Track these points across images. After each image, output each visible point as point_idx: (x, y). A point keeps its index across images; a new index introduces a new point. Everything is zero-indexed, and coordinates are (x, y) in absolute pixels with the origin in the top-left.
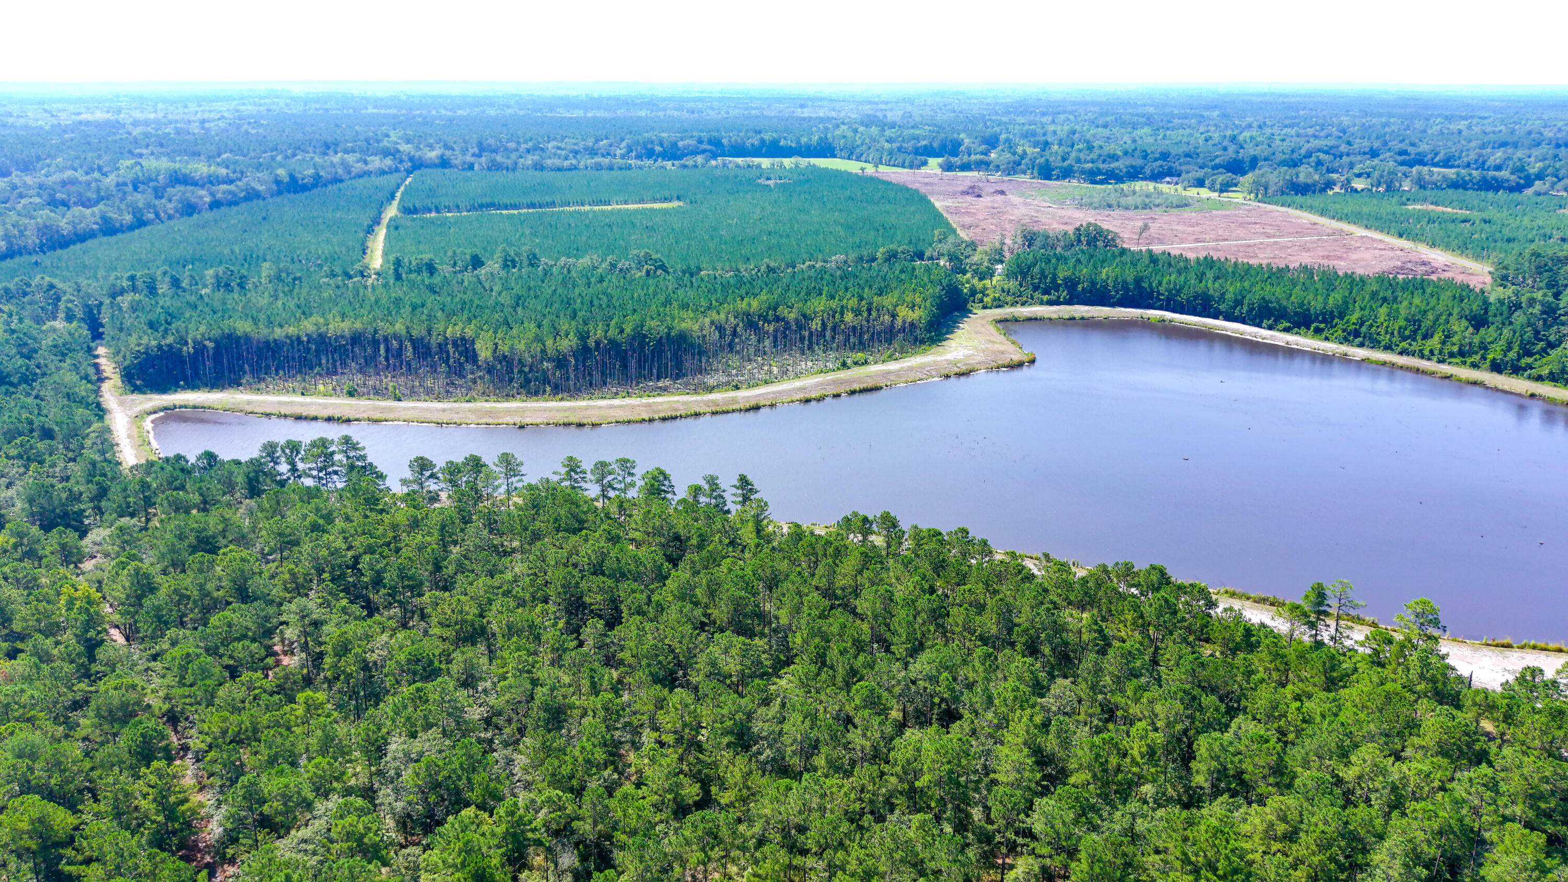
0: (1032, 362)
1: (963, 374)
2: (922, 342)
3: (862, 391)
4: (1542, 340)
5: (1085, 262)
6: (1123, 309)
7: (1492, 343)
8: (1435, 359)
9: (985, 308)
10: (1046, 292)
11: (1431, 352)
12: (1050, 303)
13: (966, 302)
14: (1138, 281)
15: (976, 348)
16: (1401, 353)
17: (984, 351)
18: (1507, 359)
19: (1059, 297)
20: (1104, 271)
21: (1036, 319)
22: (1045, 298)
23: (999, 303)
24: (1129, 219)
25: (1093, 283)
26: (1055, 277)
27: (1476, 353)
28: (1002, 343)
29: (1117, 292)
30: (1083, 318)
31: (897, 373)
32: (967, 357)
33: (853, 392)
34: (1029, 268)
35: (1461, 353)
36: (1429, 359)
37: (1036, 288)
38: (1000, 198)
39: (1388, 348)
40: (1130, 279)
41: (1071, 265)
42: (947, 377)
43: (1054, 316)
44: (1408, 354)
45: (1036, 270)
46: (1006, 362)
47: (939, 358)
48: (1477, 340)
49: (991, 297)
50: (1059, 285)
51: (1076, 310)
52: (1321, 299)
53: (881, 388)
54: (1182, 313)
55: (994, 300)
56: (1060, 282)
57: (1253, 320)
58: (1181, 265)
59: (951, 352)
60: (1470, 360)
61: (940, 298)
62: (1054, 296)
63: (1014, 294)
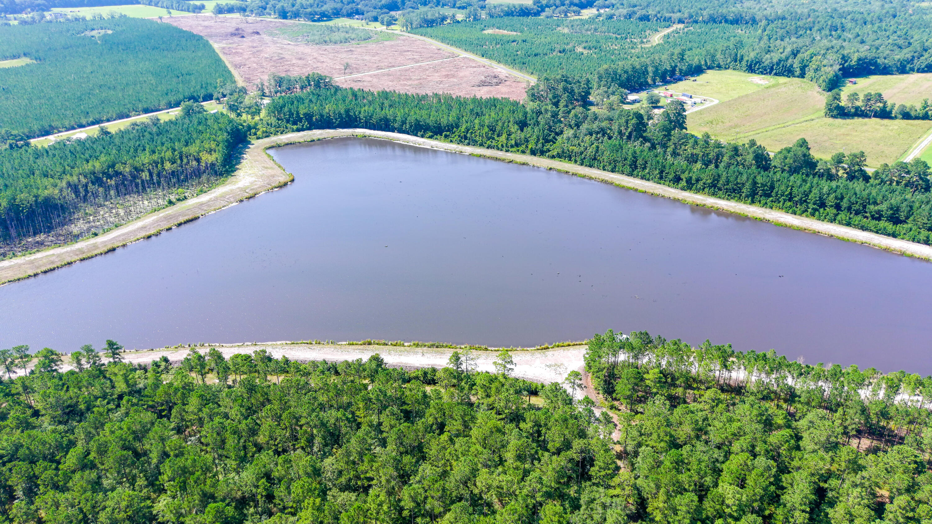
0: (293, 181)
1: (251, 197)
2: (221, 175)
3: (185, 223)
4: (552, 131)
5: (315, 101)
6: (341, 130)
7: (530, 137)
8: (504, 149)
9: (258, 138)
10: (295, 123)
11: (502, 146)
12: (298, 130)
13: (246, 136)
14: (347, 111)
15: (257, 176)
16: (488, 148)
17: (262, 176)
18: (537, 148)
19: (303, 126)
20: (327, 107)
21: (291, 144)
22: (295, 127)
23: (267, 135)
24: (337, 52)
25: (322, 116)
26: (298, 113)
27: (523, 144)
28: (271, 168)
29: (336, 120)
30: (319, 140)
31: (207, 204)
32: (252, 183)
33: (180, 225)
34: (281, 108)
35: (517, 145)
36: (502, 150)
37: (288, 121)
38: (256, 37)
39: (481, 145)
40: (342, 111)
41: (307, 105)
42: (241, 201)
43: (302, 140)
44: (491, 148)
45: (286, 109)
46: (276, 184)
47: (234, 187)
48: (523, 137)
49: (261, 130)
50: (302, 118)
51: (314, 134)
52: (446, 117)
53: (199, 217)
54: (374, 130)
55: (263, 132)
56: (302, 116)
57: (413, 132)
58: (370, 98)
59: (241, 180)
60: (521, 149)
61: (227, 141)
62: (299, 126)
63: (275, 126)
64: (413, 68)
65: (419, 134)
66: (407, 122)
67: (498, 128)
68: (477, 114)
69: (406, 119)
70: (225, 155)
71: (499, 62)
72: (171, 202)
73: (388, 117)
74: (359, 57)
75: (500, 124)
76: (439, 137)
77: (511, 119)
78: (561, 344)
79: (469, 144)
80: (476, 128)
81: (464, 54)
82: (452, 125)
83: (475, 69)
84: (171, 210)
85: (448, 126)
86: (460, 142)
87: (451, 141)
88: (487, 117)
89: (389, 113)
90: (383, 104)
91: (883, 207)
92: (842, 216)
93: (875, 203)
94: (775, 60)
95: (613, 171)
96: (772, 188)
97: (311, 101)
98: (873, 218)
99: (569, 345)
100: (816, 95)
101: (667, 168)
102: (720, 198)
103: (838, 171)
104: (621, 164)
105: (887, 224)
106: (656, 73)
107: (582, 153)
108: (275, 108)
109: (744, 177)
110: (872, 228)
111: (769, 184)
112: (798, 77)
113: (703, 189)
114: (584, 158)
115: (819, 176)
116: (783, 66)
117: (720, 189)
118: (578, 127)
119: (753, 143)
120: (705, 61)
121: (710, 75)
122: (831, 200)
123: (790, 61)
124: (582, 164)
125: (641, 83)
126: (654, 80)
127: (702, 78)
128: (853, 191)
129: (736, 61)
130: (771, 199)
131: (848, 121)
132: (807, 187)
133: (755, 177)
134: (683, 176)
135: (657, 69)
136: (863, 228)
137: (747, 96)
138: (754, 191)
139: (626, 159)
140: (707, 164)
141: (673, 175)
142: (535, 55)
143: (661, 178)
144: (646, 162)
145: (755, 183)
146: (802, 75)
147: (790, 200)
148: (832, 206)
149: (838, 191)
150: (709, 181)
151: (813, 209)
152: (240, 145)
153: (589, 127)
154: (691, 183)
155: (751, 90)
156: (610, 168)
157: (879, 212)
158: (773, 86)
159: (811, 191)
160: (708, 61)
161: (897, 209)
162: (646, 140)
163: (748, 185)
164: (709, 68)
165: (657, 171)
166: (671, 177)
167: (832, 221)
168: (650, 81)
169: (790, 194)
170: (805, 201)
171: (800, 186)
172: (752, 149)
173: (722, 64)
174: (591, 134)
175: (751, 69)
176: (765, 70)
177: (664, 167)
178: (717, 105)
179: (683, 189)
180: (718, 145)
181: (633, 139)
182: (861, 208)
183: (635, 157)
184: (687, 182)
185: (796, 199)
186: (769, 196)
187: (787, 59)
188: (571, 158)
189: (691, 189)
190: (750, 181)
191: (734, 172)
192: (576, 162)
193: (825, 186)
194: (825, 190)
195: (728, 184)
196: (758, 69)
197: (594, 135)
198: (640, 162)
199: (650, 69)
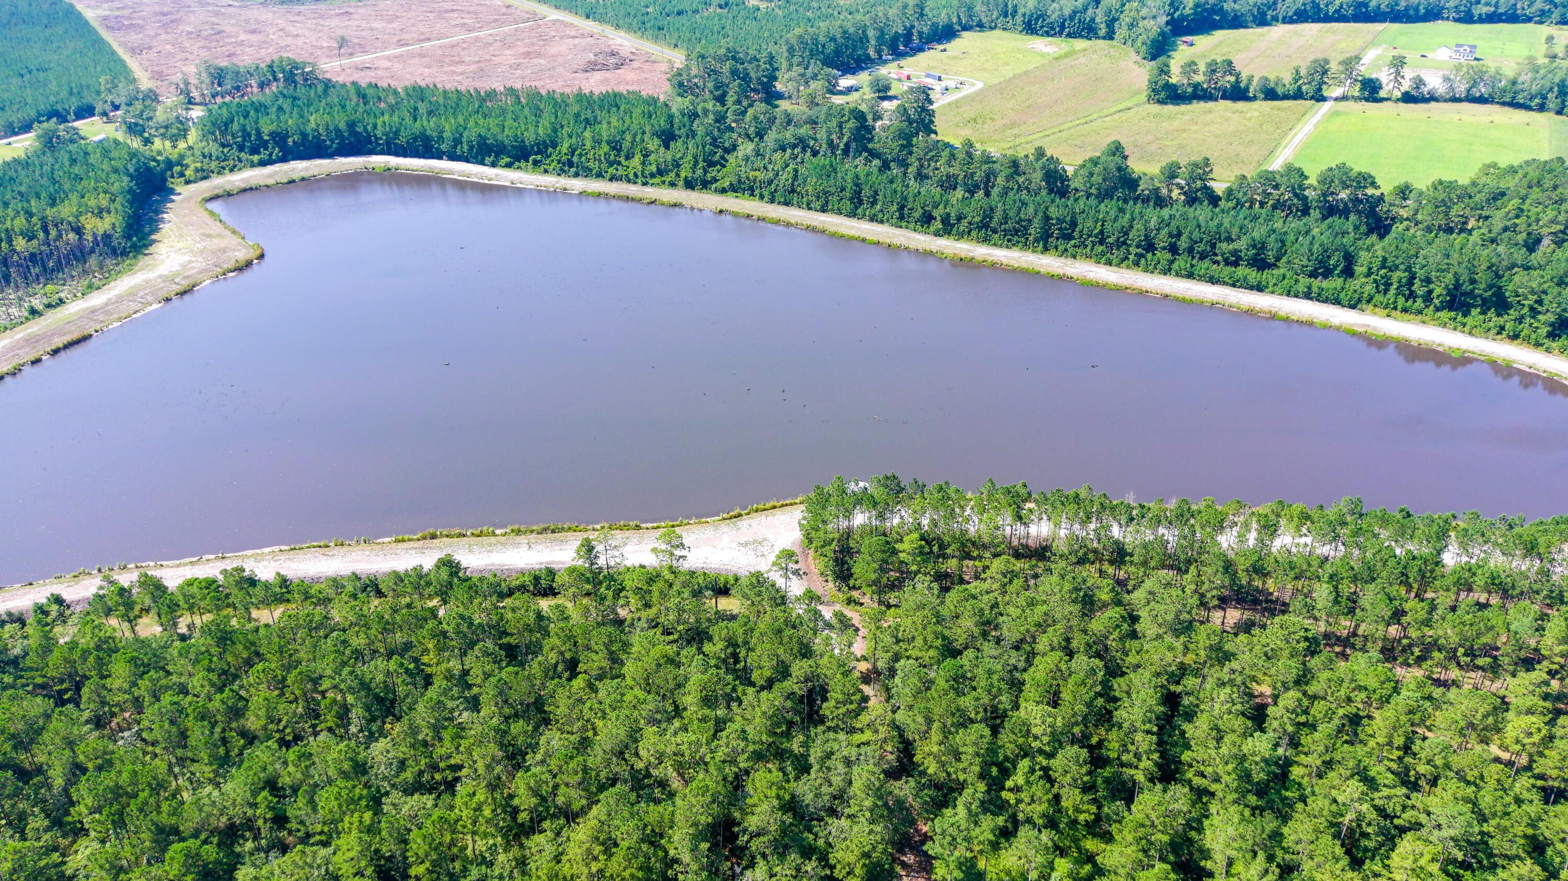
0: (261, 257)
1: (185, 292)
2: (125, 254)
3: (66, 347)
4: (718, 147)
5: (288, 110)
6: (343, 160)
7: (682, 158)
8: (639, 181)
9: (188, 182)
10: (254, 151)
11: (636, 175)
12: (263, 163)
13: (164, 180)
14: (351, 125)
15: (192, 251)
16: (611, 180)
17: (202, 252)
18: (696, 176)
19: (270, 155)
20: (312, 119)
21: (251, 189)
22: (256, 158)
23: (204, 174)
24: (322, 17)
25: (304, 135)
26: (259, 133)
27: (671, 171)
28: (219, 236)
29: (332, 141)
30: (303, 179)
31: (103, 308)
32: (184, 266)
33: (56, 352)
34: (226, 125)
35: (660, 172)
36: (635, 183)
37: (241, 148)
39: (599, 175)
40: (342, 126)
41: (274, 117)
42: (168, 300)
43: (271, 182)
44: (617, 180)
45: (235, 127)
46: (231, 264)
47: (151, 275)
48: (669, 158)
49: (192, 167)
50: (267, 142)
51: (293, 169)
52: (532, 129)
53: (91, 336)
54: (405, 156)
55: (197, 170)
56: (266, 138)
57: (476, 157)
58: (392, 100)
59: (163, 262)
60: (668, 179)
61: (130, 191)
62: (264, 155)
63: (217, 158)
64: (464, 41)
65: (488, 160)
66: (464, 140)
67: (626, 145)
68: (587, 121)
69: (461, 135)
70: (129, 217)
71: (618, 27)
72: (34, 312)
73: (428, 133)
74: (364, 24)
75: (628, 137)
76: (523, 164)
77: (648, 129)
78: (761, 506)
79: (577, 175)
80: (588, 146)
81: (554, 15)
82: (544, 141)
83: (576, 41)
84: (35, 327)
85: (538, 144)
86: (561, 172)
87: (546, 171)
88: (605, 126)
89: (429, 125)
90: (416, 109)
91: (1241, 244)
92: (1181, 262)
93: (1229, 239)
94: (1067, 12)
95: (823, 210)
96: (1074, 224)
97: (280, 109)
98: (1227, 263)
99: (774, 507)
100: (1133, 66)
101: (911, 199)
102: (995, 245)
103: (1170, 191)
104: (835, 198)
105: (1247, 271)
106: (881, 38)
107: (770, 182)
108: (214, 124)
109: (1031, 210)
110: (1226, 279)
111: (1068, 219)
112: (1104, 38)
113: (969, 233)
114: (776, 191)
115: (1143, 201)
116: (1080, 21)
117: (995, 231)
118: (761, 138)
119: (1040, 153)
120: (959, 17)
121: (967, 41)
122: (1162, 241)
123: (1090, 12)
124: (772, 201)
125: (859, 56)
126: (879, 52)
127: (955, 46)
128: (1195, 222)
129: (1006, 16)
130: (1073, 242)
131: (1183, 108)
132: (1125, 220)
133: (1047, 208)
134: (936, 213)
135: (883, 33)
136: (1213, 281)
137: (1026, 73)
138: (1046, 231)
139: (843, 189)
140: (971, 191)
141: (920, 211)
142: (679, 14)
143: (902, 217)
144: (876, 193)
145: (1047, 218)
146: (1110, 36)
147: (1101, 243)
148: (1164, 248)
149: (1173, 224)
150: (977, 219)
151: (1136, 254)
152: (156, 198)
153: (779, 136)
154: (950, 224)
155: (1032, 63)
156: (818, 205)
157: (1235, 253)
158: (1066, 55)
159: (1132, 227)
160: (962, 16)
161: (1260, 247)
162: (873, 154)
163: (1037, 223)
164: (965, 28)
165: (895, 207)
166: (917, 214)
167: (1166, 271)
168: (872, 53)
169: (1102, 232)
170: (1124, 243)
171: (1116, 220)
172: (1040, 163)
173: (984, 20)
174: (784, 150)
175: (1031, 27)
176: (1053, 29)
177: (906, 199)
178: (982, 91)
179: (937, 234)
180: (988, 159)
181: (851, 154)
182: (1209, 249)
183: (857, 185)
184: (943, 222)
185: (1110, 240)
186: (1069, 237)
187: (1085, 9)
188: (753, 191)
189: (949, 234)
190: (1040, 214)
191: (1015, 201)
192: (762, 197)
193: (1153, 216)
194: (1153, 223)
195: (1006, 223)
196: (1042, 27)
197: (789, 151)
198: (866, 192)
199: (871, 33)
